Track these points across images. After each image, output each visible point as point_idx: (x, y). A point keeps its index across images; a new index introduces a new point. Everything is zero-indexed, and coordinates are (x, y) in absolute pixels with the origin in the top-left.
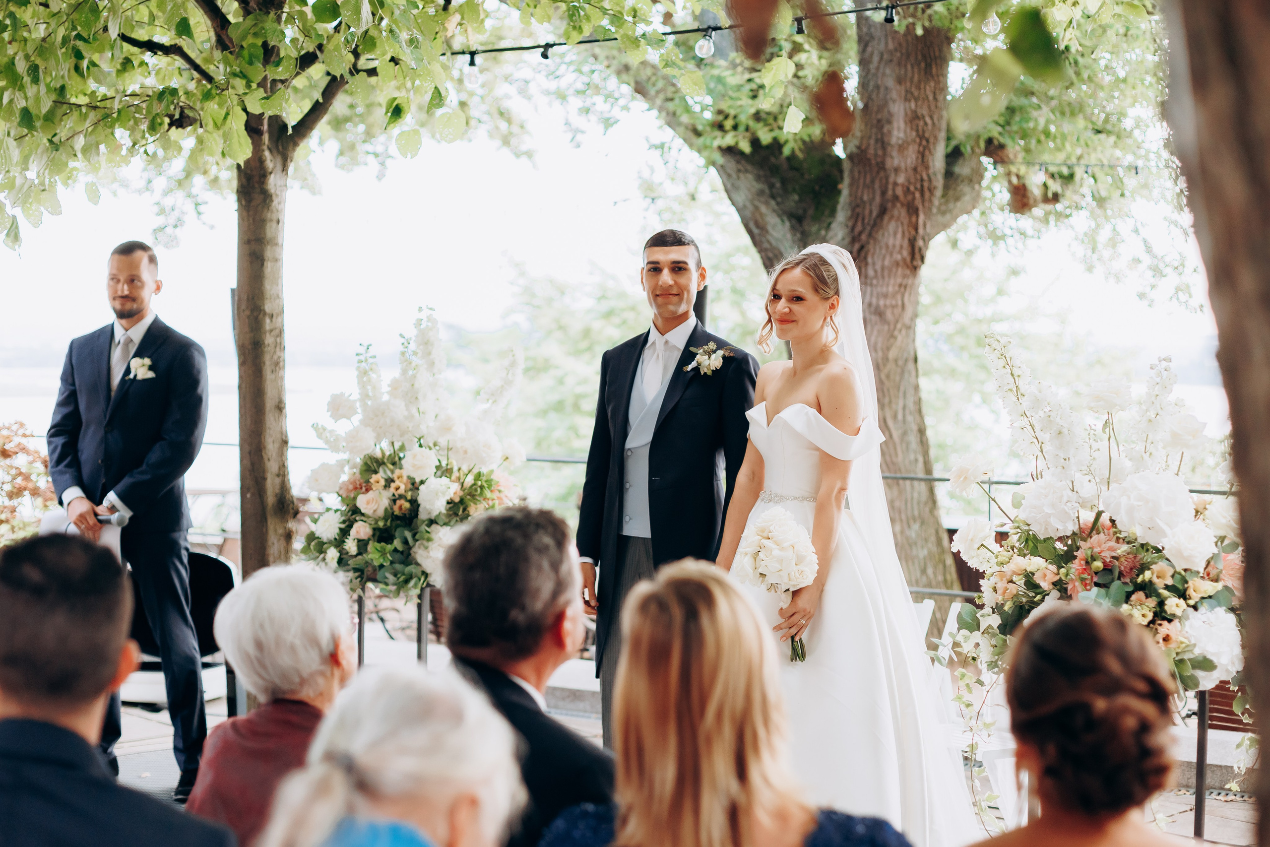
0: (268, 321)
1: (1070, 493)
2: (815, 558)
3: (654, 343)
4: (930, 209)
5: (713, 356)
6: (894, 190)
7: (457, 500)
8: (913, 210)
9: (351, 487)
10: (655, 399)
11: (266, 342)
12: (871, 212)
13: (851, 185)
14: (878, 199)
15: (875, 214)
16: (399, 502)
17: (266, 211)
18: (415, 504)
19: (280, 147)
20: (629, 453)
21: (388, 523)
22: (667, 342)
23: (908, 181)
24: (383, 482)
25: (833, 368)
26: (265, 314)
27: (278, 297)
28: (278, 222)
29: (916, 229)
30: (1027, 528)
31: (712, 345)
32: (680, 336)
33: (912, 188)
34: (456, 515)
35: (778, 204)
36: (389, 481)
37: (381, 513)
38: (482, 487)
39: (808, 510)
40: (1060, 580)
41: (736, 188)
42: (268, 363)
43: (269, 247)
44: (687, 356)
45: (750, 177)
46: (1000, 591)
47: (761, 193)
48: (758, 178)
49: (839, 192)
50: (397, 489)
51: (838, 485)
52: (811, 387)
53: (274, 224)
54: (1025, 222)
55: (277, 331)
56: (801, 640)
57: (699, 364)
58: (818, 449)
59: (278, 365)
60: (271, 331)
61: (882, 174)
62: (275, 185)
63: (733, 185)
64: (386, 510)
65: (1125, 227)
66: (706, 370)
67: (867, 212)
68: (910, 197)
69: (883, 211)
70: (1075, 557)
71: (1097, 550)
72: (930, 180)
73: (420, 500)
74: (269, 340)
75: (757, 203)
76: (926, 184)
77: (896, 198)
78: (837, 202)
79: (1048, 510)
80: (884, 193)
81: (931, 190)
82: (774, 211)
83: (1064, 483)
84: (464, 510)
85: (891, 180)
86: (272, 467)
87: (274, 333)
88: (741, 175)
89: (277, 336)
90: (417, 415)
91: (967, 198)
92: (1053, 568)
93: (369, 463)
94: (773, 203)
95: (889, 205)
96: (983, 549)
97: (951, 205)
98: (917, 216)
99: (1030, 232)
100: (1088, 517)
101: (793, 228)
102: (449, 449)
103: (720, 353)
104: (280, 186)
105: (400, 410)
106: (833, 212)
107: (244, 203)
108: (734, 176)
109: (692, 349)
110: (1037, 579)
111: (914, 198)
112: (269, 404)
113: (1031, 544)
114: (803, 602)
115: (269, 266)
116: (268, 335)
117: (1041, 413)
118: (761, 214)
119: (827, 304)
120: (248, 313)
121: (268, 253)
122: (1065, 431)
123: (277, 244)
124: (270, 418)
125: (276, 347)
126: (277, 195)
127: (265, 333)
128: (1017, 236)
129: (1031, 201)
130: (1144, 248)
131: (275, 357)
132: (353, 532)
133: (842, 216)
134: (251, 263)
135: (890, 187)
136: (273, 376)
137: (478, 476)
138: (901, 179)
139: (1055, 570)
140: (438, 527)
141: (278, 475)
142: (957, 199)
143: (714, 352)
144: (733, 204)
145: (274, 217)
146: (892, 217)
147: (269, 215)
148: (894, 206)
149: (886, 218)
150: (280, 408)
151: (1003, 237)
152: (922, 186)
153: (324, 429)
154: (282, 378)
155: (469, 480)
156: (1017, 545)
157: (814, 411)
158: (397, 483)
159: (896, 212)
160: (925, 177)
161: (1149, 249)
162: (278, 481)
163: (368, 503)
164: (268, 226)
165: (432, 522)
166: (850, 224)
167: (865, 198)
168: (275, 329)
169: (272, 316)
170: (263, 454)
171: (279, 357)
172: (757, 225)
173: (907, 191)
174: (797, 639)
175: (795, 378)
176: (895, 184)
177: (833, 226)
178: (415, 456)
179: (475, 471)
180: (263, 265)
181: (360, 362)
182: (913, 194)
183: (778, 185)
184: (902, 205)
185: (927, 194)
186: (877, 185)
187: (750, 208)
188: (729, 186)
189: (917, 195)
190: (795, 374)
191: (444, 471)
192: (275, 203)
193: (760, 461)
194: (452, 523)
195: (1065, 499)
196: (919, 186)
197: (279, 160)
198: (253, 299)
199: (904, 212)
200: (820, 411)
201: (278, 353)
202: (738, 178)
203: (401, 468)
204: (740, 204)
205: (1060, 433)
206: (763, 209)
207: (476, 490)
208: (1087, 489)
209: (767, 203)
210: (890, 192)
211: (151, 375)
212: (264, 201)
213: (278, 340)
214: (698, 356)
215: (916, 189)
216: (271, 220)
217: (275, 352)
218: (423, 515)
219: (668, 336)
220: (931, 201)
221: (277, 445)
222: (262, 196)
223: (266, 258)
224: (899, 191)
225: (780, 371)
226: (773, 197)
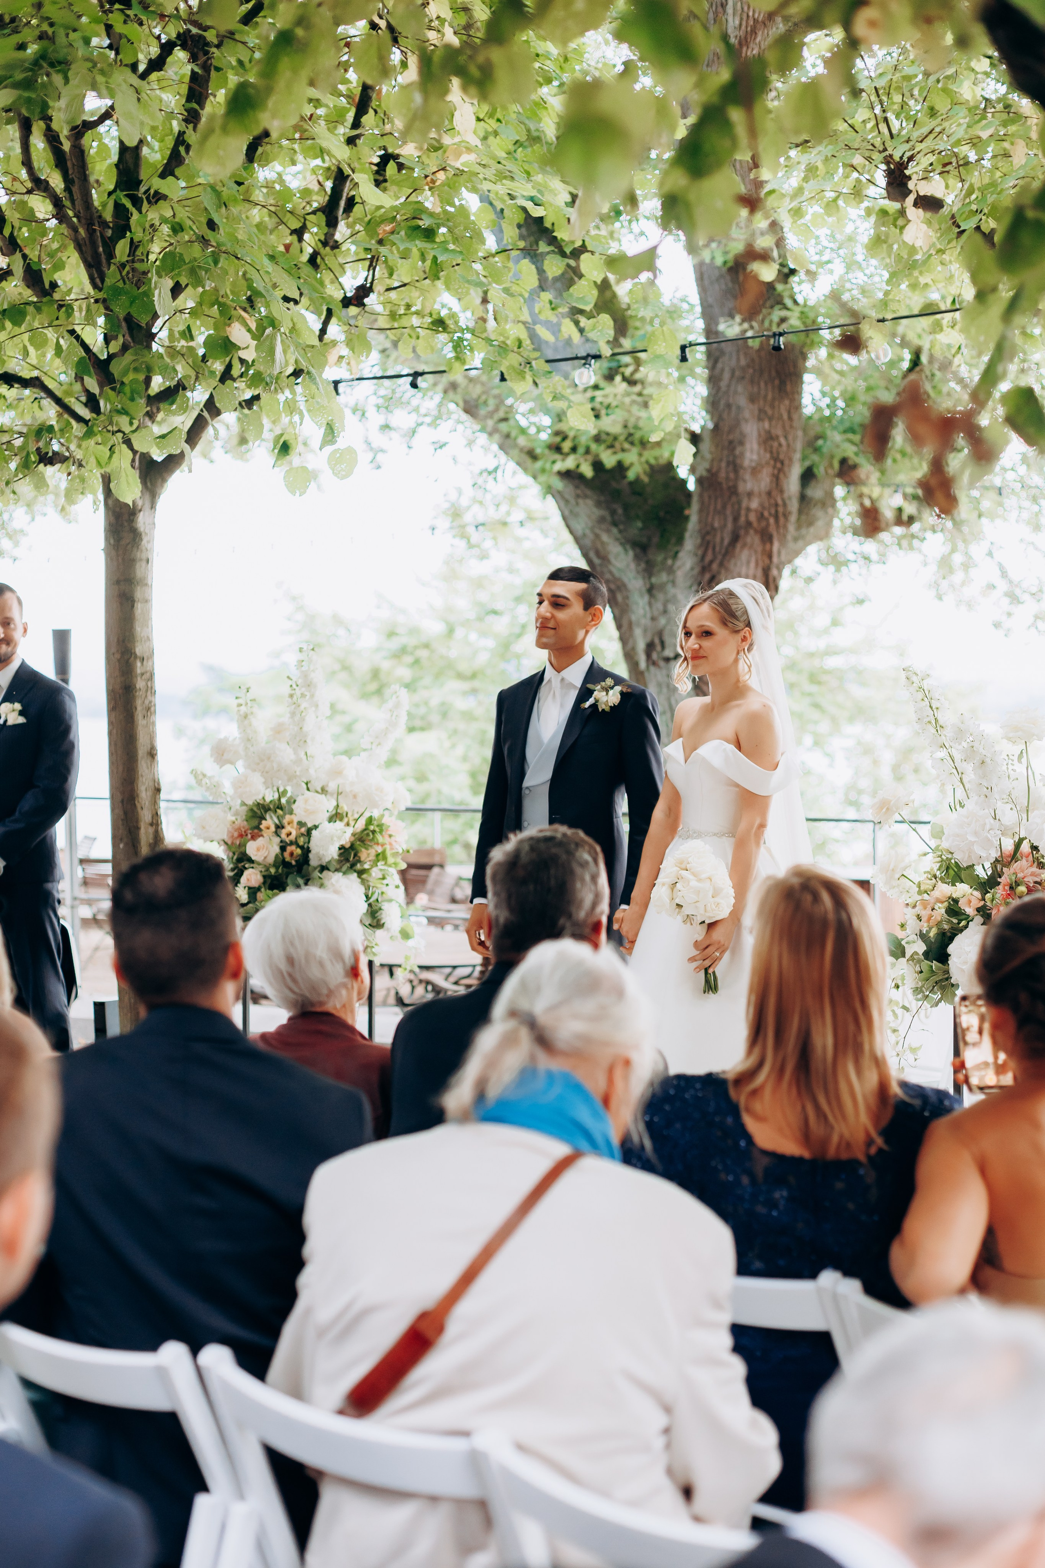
0: (139, 664)
1: (992, 821)
2: (731, 892)
3: (549, 681)
4: (785, 536)
5: (611, 692)
6: (747, 516)
7: (348, 846)
8: (766, 537)
9: (236, 834)
10: (554, 736)
11: (138, 687)
12: (722, 539)
13: (701, 511)
14: (730, 526)
15: (726, 541)
16: (289, 849)
17: (135, 549)
18: (306, 851)
19: (149, 484)
20: (527, 792)
21: (280, 870)
22: (563, 679)
23: (762, 505)
24: (273, 828)
25: (751, 704)
26: (136, 657)
27: (149, 639)
28: (148, 561)
29: (770, 557)
30: (950, 856)
31: (609, 682)
32: (576, 673)
33: (766, 514)
34: (347, 860)
35: (620, 531)
36: (279, 827)
37: (271, 859)
38: (374, 832)
39: (727, 845)
40: (984, 906)
41: (575, 515)
42: (139, 708)
43: (139, 588)
44: (585, 693)
45: (590, 502)
46: (924, 919)
47: (601, 520)
48: (598, 504)
49: (687, 518)
50: (289, 834)
51: (758, 822)
52: (729, 722)
53: (144, 564)
54: (870, 546)
55: (148, 674)
56: (714, 973)
57: (597, 701)
58: (737, 785)
59: (149, 710)
60: (142, 674)
61: (734, 499)
62: (145, 524)
63: (571, 512)
64: (277, 856)
65: (977, 550)
66: (604, 707)
67: (718, 540)
68: (764, 524)
69: (735, 538)
70: (999, 883)
71: (1020, 875)
72: (785, 505)
73: (312, 845)
74: (140, 684)
75: (597, 531)
76: (781, 509)
77: (749, 524)
78: (684, 530)
79: (971, 838)
80: (736, 519)
81: (786, 516)
82: (617, 539)
83: (986, 811)
84: (355, 855)
85: (744, 505)
86: (145, 816)
87: (145, 677)
88: (581, 501)
89: (148, 680)
90: (304, 757)
91: (820, 523)
92: (978, 894)
93: (255, 809)
94: (615, 530)
95: (742, 532)
96: (903, 879)
97: (804, 531)
98: (771, 543)
99: (874, 557)
100: (1008, 845)
101: (637, 558)
102: (339, 794)
103: (618, 688)
104: (149, 524)
105: (286, 754)
106: (680, 540)
107: (112, 541)
108: (573, 501)
109: (590, 686)
110: (962, 904)
111: (768, 525)
112: (142, 751)
113: (951, 872)
114: (718, 934)
115: (139, 608)
116: (139, 679)
117: (964, 744)
118: (603, 543)
119: (739, 637)
120: (118, 656)
121: (138, 594)
122: (988, 760)
123: (146, 585)
124: (142, 767)
125: (147, 691)
127: (137, 677)
128: (861, 562)
129: (883, 525)
130: (999, 573)
131: (147, 702)
132: (243, 879)
133: (690, 543)
134: (121, 604)
135: (743, 512)
136: (145, 722)
137: (370, 821)
138: (755, 504)
139: (980, 896)
140: (330, 873)
141: (151, 824)
142: (810, 524)
143: (612, 688)
144: (571, 532)
145: (144, 556)
146: (744, 545)
147: (138, 554)
148: (747, 533)
149: (738, 546)
150: (152, 754)
151: (846, 563)
152: (777, 511)
153: (204, 776)
154: (154, 724)
155: (361, 825)
156: (938, 873)
157: (732, 748)
158: (288, 829)
159: (749, 540)
160: (780, 502)
161: (1004, 574)
162: (151, 830)
163: (258, 850)
164: (138, 565)
165: (323, 868)
166: (700, 552)
167: (716, 525)
168: (146, 672)
169: (143, 659)
170: (136, 802)
171: (150, 702)
172: (598, 554)
173: (761, 517)
174: (710, 971)
175: (711, 714)
176: (748, 509)
177: (681, 555)
178: (306, 801)
179: (367, 815)
180: (133, 606)
181: (240, 705)
182: (767, 520)
183: (620, 511)
184: (756, 531)
185: (782, 520)
186: (728, 512)
187: (591, 536)
188: (567, 513)
189: (772, 521)
190: (713, 708)
191: (336, 816)
192: (144, 542)
193: (676, 797)
194: (345, 868)
195: (988, 827)
196: (773, 511)
197: (148, 497)
198: (123, 641)
199: (757, 540)
200: (739, 747)
201: (149, 697)
202: (577, 504)
203: (291, 812)
204: (579, 533)
205: (983, 762)
206: (605, 537)
207: (368, 835)
208: (1009, 817)
209: (608, 531)
210: (743, 519)
211: (22, 720)
212: (134, 539)
213: (149, 683)
214: (596, 693)
215: (770, 514)
216: (141, 560)
217: (146, 696)
218: (314, 861)
219: (565, 673)
220: (785, 527)
221: (150, 793)
222: (131, 535)
223: (136, 599)
224: (752, 517)
225: (697, 708)
226: (615, 524)
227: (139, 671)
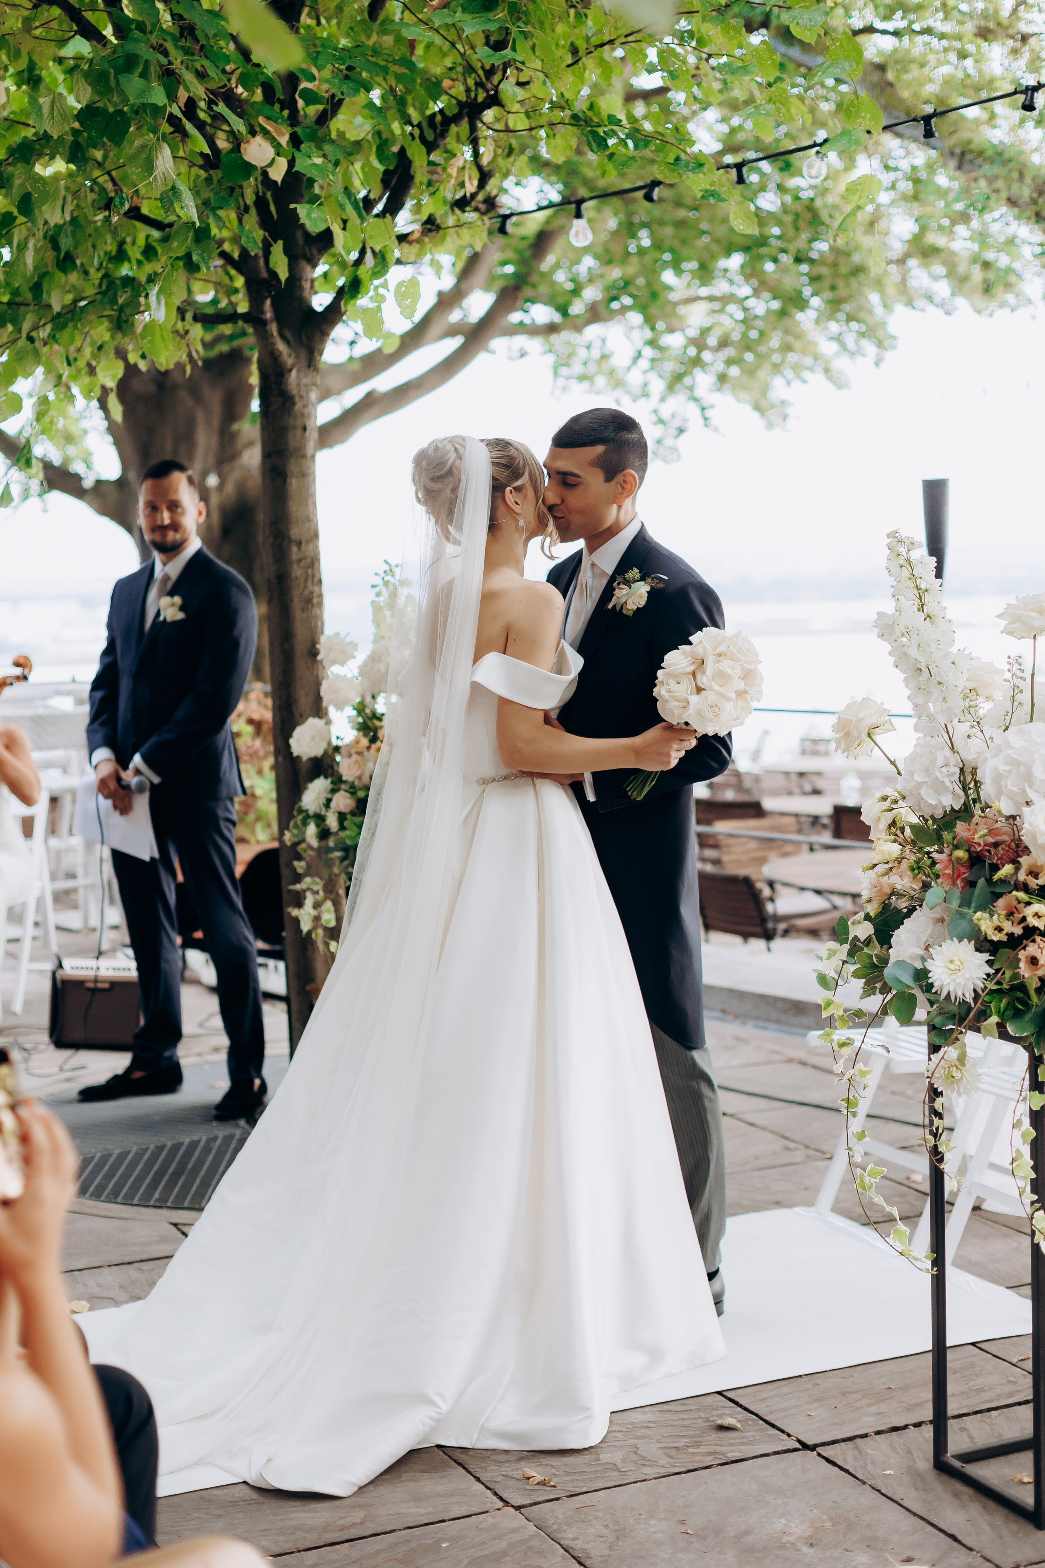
0: (295, 549)
11: (293, 575)
17: (286, 416)
19: (304, 339)
22: (593, 565)
26: (290, 540)
27: (309, 520)
28: (305, 429)
31: (635, 572)
42: (296, 599)
43: (293, 461)
53: (299, 433)
55: (308, 560)
60: (299, 561)
62: (298, 385)
74: (297, 572)
87: (303, 563)
89: (308, 567)
104: (306, 385)
112: (300, 648)
115: (293, 483)
116: (295, 566)
120: (271, 540)
121: (293, 467)
123: (304, 456)
124: (301, 665)
125: (306, 580)
126: (301, 397)
127: (291, 564)
131: (306, 593)
134: (272, 479)
136: (304, 616)
143: (636, 582)
145: (299, 423)
147: (291, 421)
164: (290, 435)
168: (305, 558)
169: (299, 543)
170: (294, 710)
171: (312, 593)
180: (285, 482)
192: (298, 406)
197: (303, 354)
198: (275, 522)
201: (312, 587)
211: (180, 616)
212: (284, 404)
213: (310, 571)
216: (294, 427)
217: (305, 586)
219: (594, 557)
222: (283, 399)
223: (289, 474)
227: (294, 557)
